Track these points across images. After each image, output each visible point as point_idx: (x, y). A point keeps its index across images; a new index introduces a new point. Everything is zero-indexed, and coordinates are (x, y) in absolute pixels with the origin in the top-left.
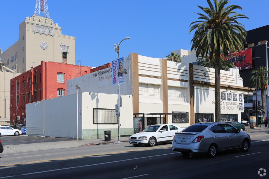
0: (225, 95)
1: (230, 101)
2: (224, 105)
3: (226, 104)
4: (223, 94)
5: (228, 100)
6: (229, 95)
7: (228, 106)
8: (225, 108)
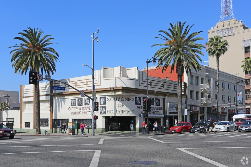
0: (82, 100)
1: (88, 106)
2: (80, 111)
3: (83, 109)
4: (80, 100)
5: (85, 104)
6: (86, 100)
7: (85, 111)
8: (82, 113)
